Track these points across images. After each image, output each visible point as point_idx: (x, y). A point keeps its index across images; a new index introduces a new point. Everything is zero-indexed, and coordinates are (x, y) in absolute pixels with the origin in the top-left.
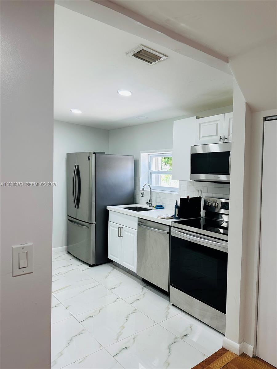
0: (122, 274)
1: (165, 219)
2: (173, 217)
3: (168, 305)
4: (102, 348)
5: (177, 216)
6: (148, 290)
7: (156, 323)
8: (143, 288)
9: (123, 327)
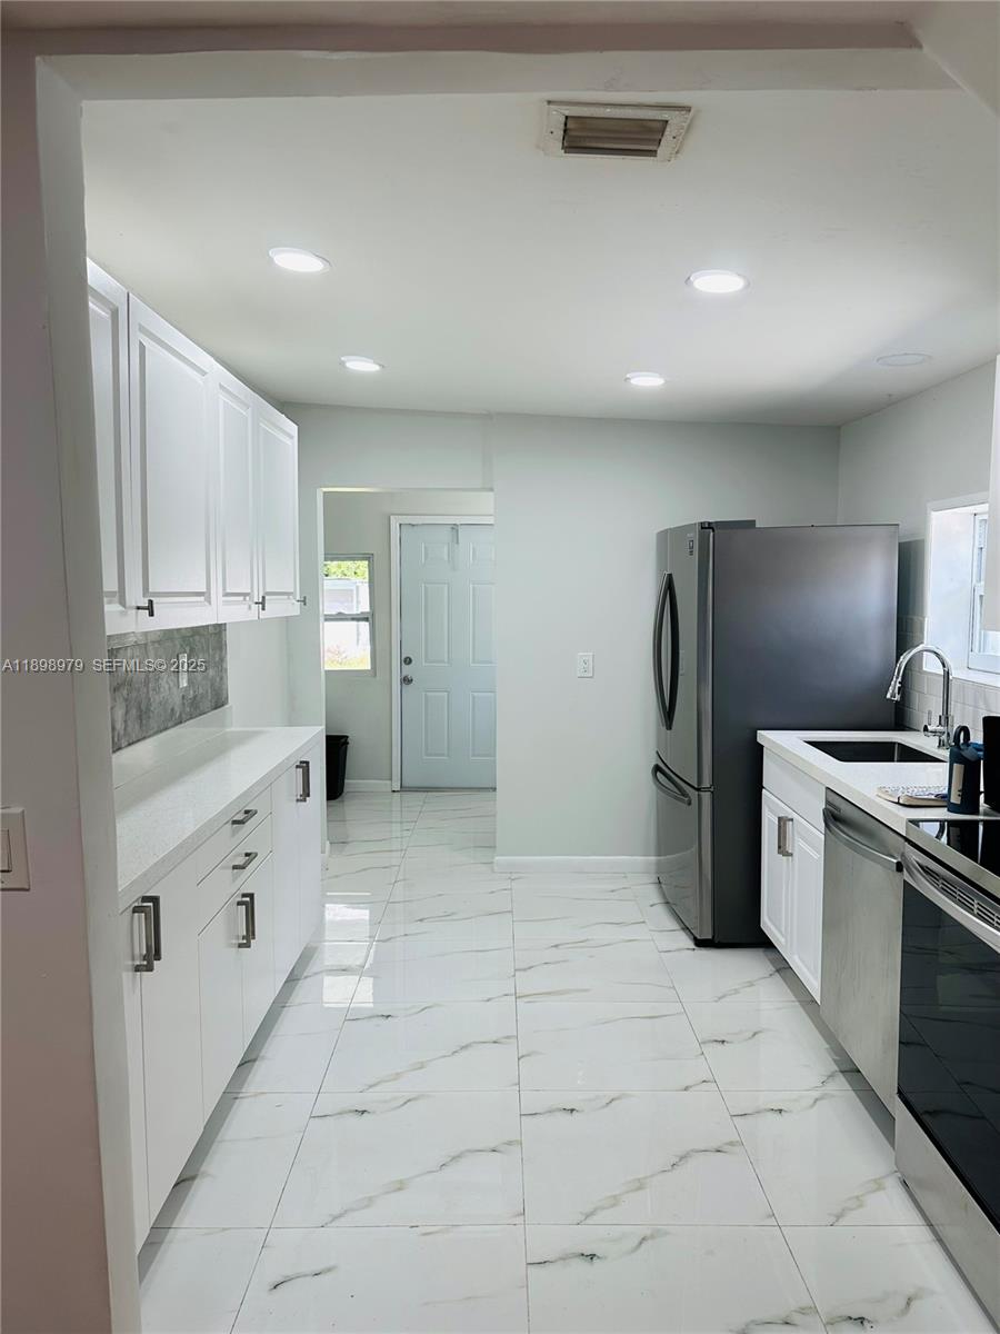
0: (794, 999)
1: (898, 803)
2: (943, 800)
3: (888, 1176)
4: (519, 1220)
5: (955, 799)
6: (848, 1087)
7: (772, 1221)
8: (831, 1076)
9: (640, 1185)
